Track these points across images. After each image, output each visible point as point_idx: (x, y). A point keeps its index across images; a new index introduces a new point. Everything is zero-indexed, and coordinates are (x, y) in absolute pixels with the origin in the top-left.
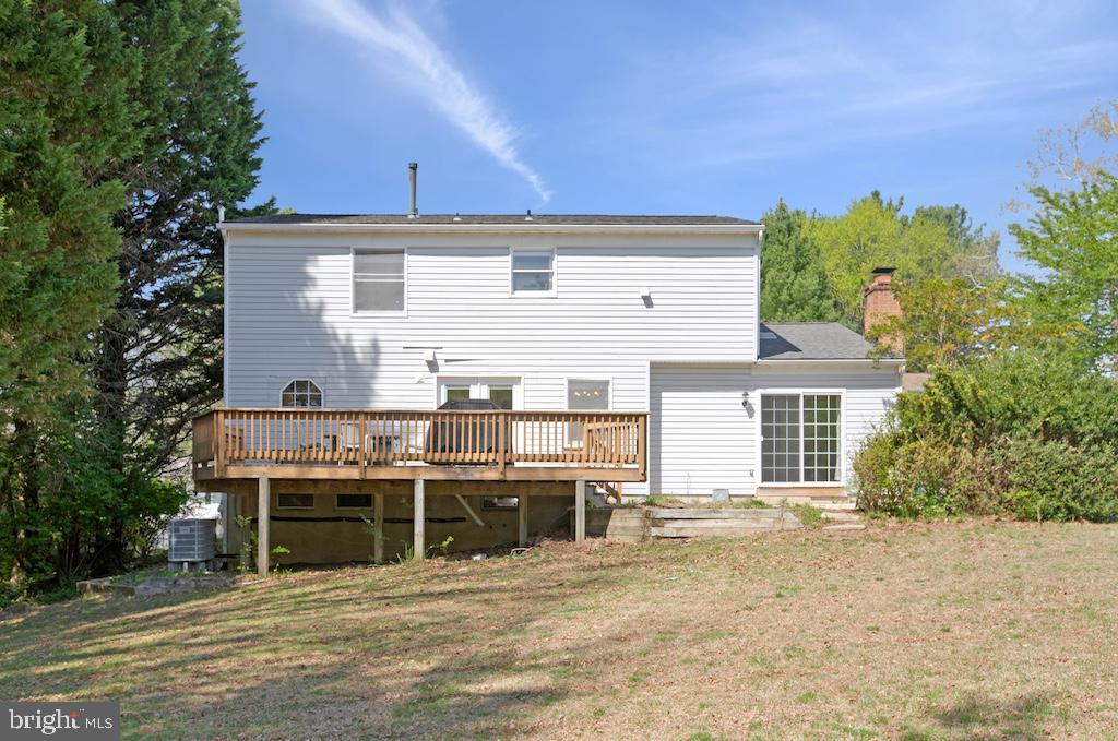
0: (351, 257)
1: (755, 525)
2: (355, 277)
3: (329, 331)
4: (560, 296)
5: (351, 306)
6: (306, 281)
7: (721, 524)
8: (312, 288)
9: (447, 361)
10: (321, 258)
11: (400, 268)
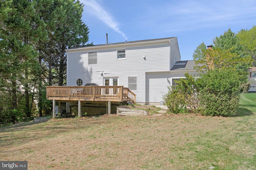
0: (88, 54)
1: (138, 114)
2: (88, 58)
3: (84, 68)
4: (127, 59)
5: (87, 64)
6: (80, 58)
7: (132, 113)
8: (81, 59)
9: (105, 74)
10: (83, 54)
11: (96, 55)
